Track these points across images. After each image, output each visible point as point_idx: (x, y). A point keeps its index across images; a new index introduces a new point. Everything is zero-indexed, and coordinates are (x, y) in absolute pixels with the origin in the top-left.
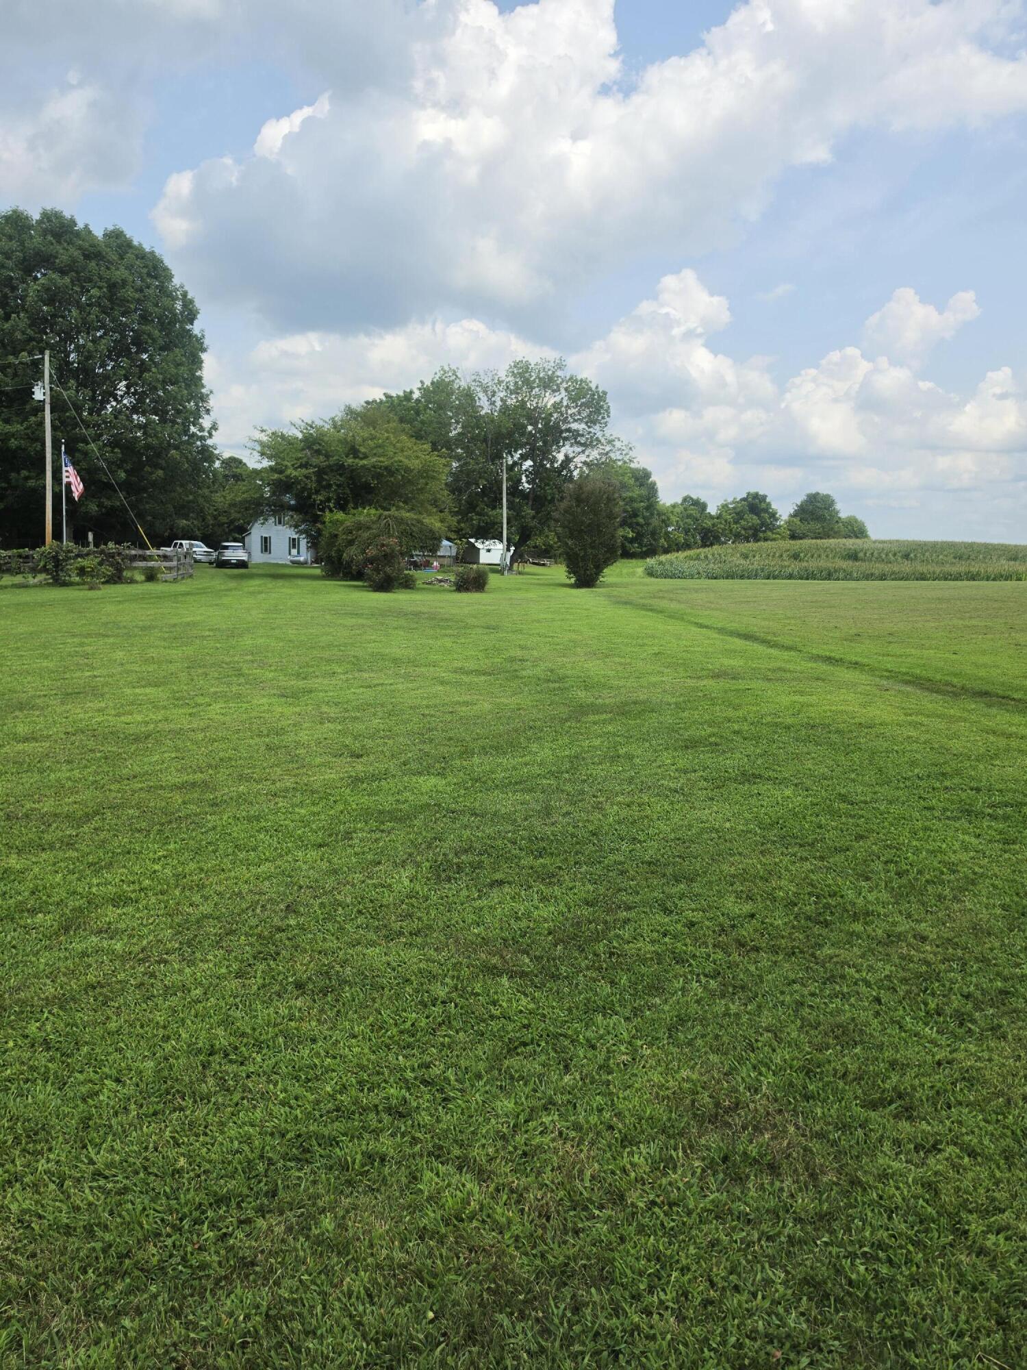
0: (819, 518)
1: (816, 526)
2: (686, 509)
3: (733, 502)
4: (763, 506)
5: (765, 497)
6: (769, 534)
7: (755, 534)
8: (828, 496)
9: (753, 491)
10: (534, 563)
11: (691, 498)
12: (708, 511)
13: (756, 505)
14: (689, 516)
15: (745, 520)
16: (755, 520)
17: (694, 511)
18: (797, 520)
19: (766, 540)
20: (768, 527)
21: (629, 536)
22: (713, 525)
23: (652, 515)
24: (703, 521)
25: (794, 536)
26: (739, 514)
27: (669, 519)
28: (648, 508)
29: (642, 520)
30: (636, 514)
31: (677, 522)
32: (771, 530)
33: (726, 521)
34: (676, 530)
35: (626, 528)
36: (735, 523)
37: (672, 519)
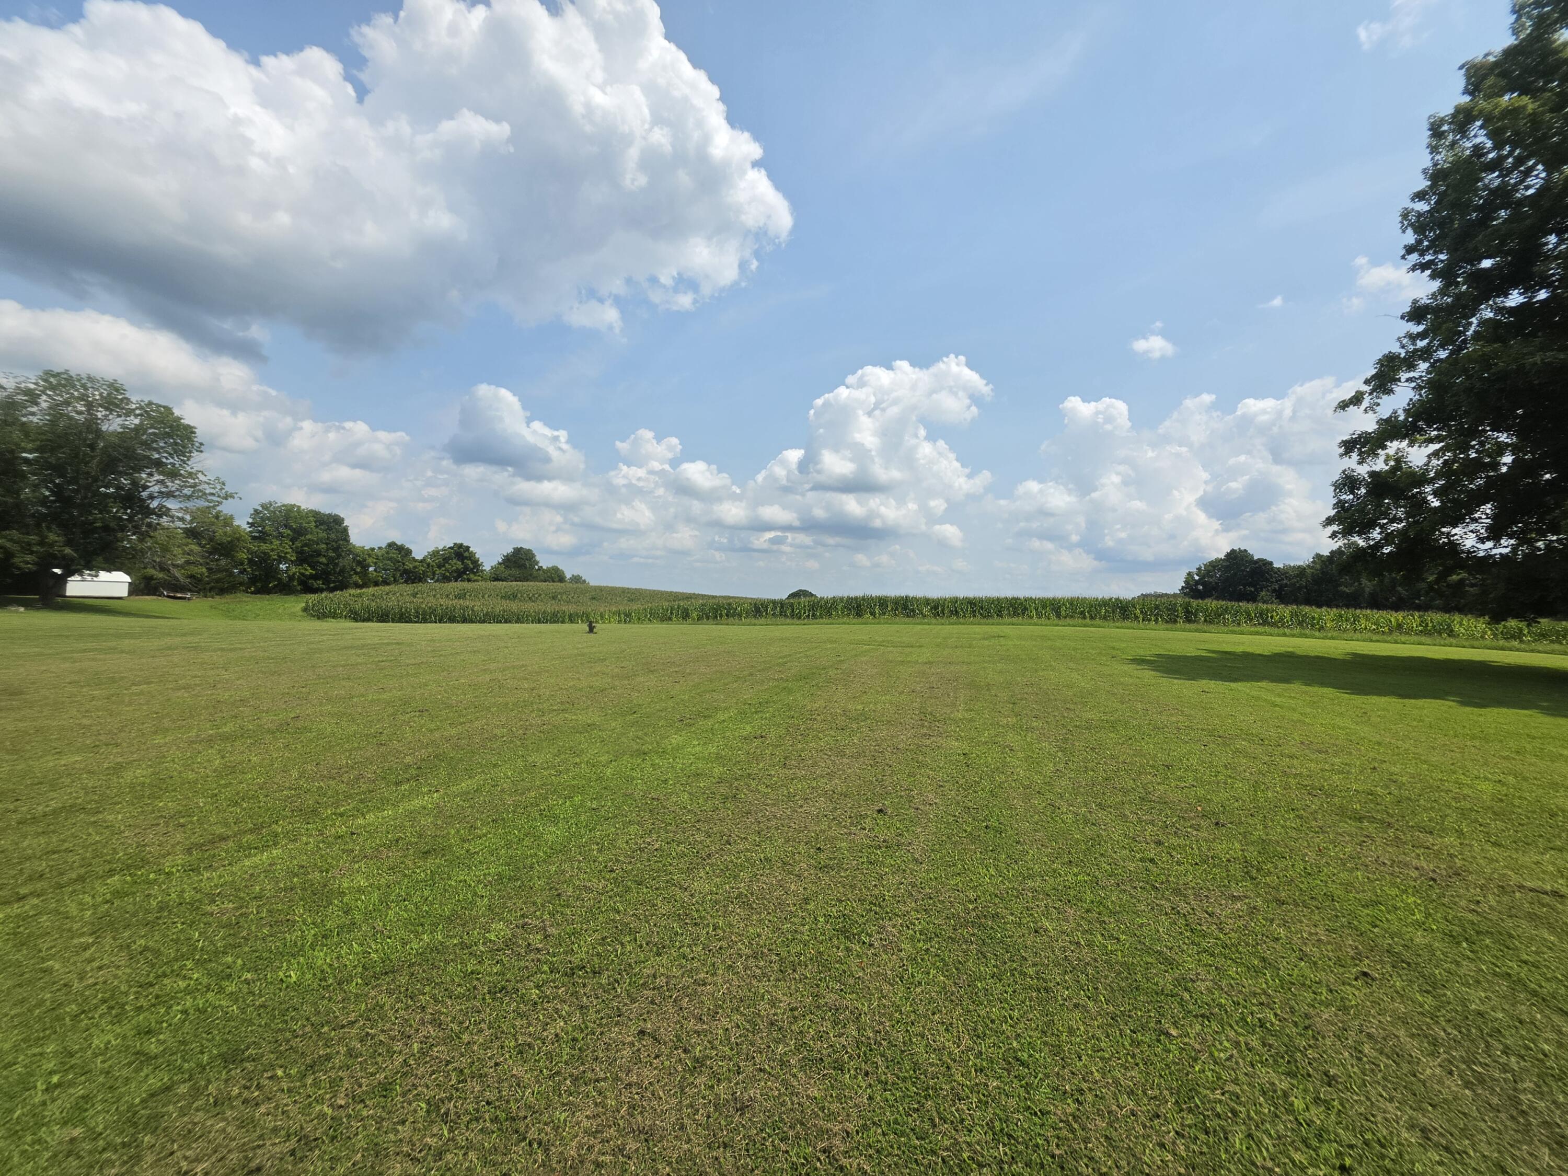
0: (521, 566)
1: (515, 572)
2: (387, 553)
3: (443, 550)
4: (466, 554)
5: (468, 548)
6: (472, 576)
7: (459, 575)
8: (529, 550)
9: (459, 542)
10: (169, 597)
11: (396, 544)
12: (413, 555)
13: (461, 553)
14: (390, 559)
15: (450, 564)
16: (459, 565)
17: (394, 554)
18: (502, 568)
19: (469, 580)
20: (472, 571)
21: (307, 573)
22: (415, 567)
23: (339, 556)
24: (404, 564)
25: (496, 579)
26: (446, 560)
27: (365, 560)
28: (336, 550)
29: (324, 560)
30: (319, 554)
31: (376, 563)
32: (475, 574)
33: (428, 565)
34: (375, 570)
35: (305, 566)
36: (439, 567)
37: (370, 560)
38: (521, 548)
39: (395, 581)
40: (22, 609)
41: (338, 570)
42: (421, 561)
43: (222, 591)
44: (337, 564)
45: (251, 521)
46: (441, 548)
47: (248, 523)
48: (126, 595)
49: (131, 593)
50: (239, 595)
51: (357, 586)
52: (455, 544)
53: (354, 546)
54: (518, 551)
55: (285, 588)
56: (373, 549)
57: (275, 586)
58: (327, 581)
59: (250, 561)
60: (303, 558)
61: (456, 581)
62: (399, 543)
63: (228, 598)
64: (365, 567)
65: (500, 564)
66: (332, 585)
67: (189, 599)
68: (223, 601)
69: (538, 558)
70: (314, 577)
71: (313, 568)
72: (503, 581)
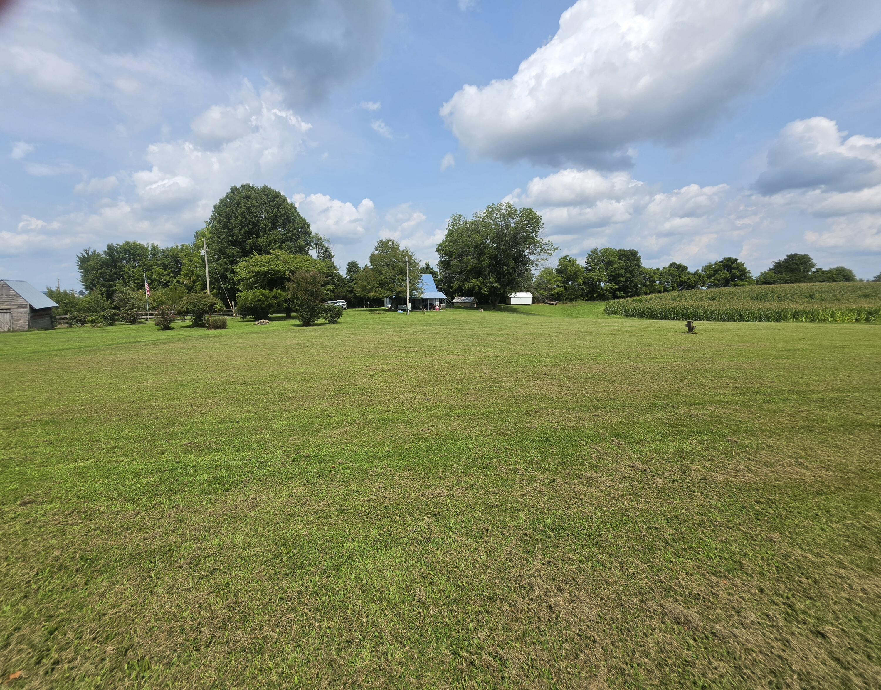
2: (669, 270)
3: (715, 264)
4: (734, 265)
5: (736, 260)
6: (739, 282)
8: (806, 255)
9: (727, 256)
10: (548, 304)
11: (676, 264)
12: (688, 270)
13: (729, 265)
14: (671, 275)
15: (719, 274)
16: (727, 275)
17: (673, 271)
19: (736, 285)
20: (740, 278)
21: (614, 288)
22: (688, 279)
23: (633, 276)
24: (680, 277)
25: (766, 282)
26: (715, 271)
27: (652, 277)
28: (631, 272)
29: (623, 279)
30: (621, 275)
31: (660, 278)
32: (742, 280)
33: (700, 276)
34: (660, 283)
35: (613, 283)
36: (709, 277)
37: (655, 277)
38: (796, 255)
39: (673, 289)
40: (483, 311)
41: (633, 284)
42: (694, 274)
43: (571, 300)
44: (632, 281)
45: (587, 261)
46: (713, 263)
47: (586, 262)
48: (530, 303)
49: (533, 302)
50: (579, 302)
51: (646, 293)
52: (725, 259)
53: (645, 268)
54: (792, 258)
55: (602, 297)
56: (658, 269)
57: (597, 296)
58: (626, 292)
59: (584, 283)
60: (613, 279)
61: (725, 286)
62: (678, 263)
63: (574, 303)
64: (653, 282)
65: (770, 270)
66: (629, 294)
67: (556, 304)
68: (572, 305)
69: (814, 261)
70: (619, 290)
71: (617, 284)
72: (771, 284)
